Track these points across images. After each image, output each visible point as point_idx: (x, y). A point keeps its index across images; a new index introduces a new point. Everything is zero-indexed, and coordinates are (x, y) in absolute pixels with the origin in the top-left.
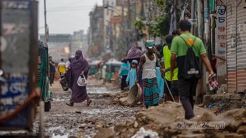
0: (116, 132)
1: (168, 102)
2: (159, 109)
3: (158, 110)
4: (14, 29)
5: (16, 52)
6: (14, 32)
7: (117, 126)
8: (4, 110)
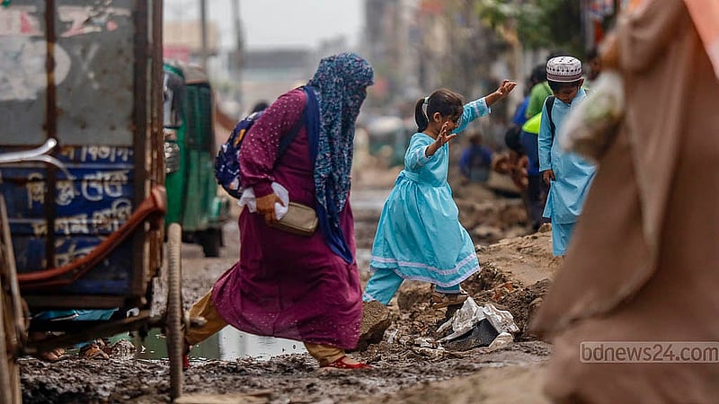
0: (404, 310)
1: (547, 226)
2: (522, 246)
3: (519, 249)
4: (88, 22)
5: (96, 86)
6: (88, 29)
7: (405, 296)
8: (64, 249)
